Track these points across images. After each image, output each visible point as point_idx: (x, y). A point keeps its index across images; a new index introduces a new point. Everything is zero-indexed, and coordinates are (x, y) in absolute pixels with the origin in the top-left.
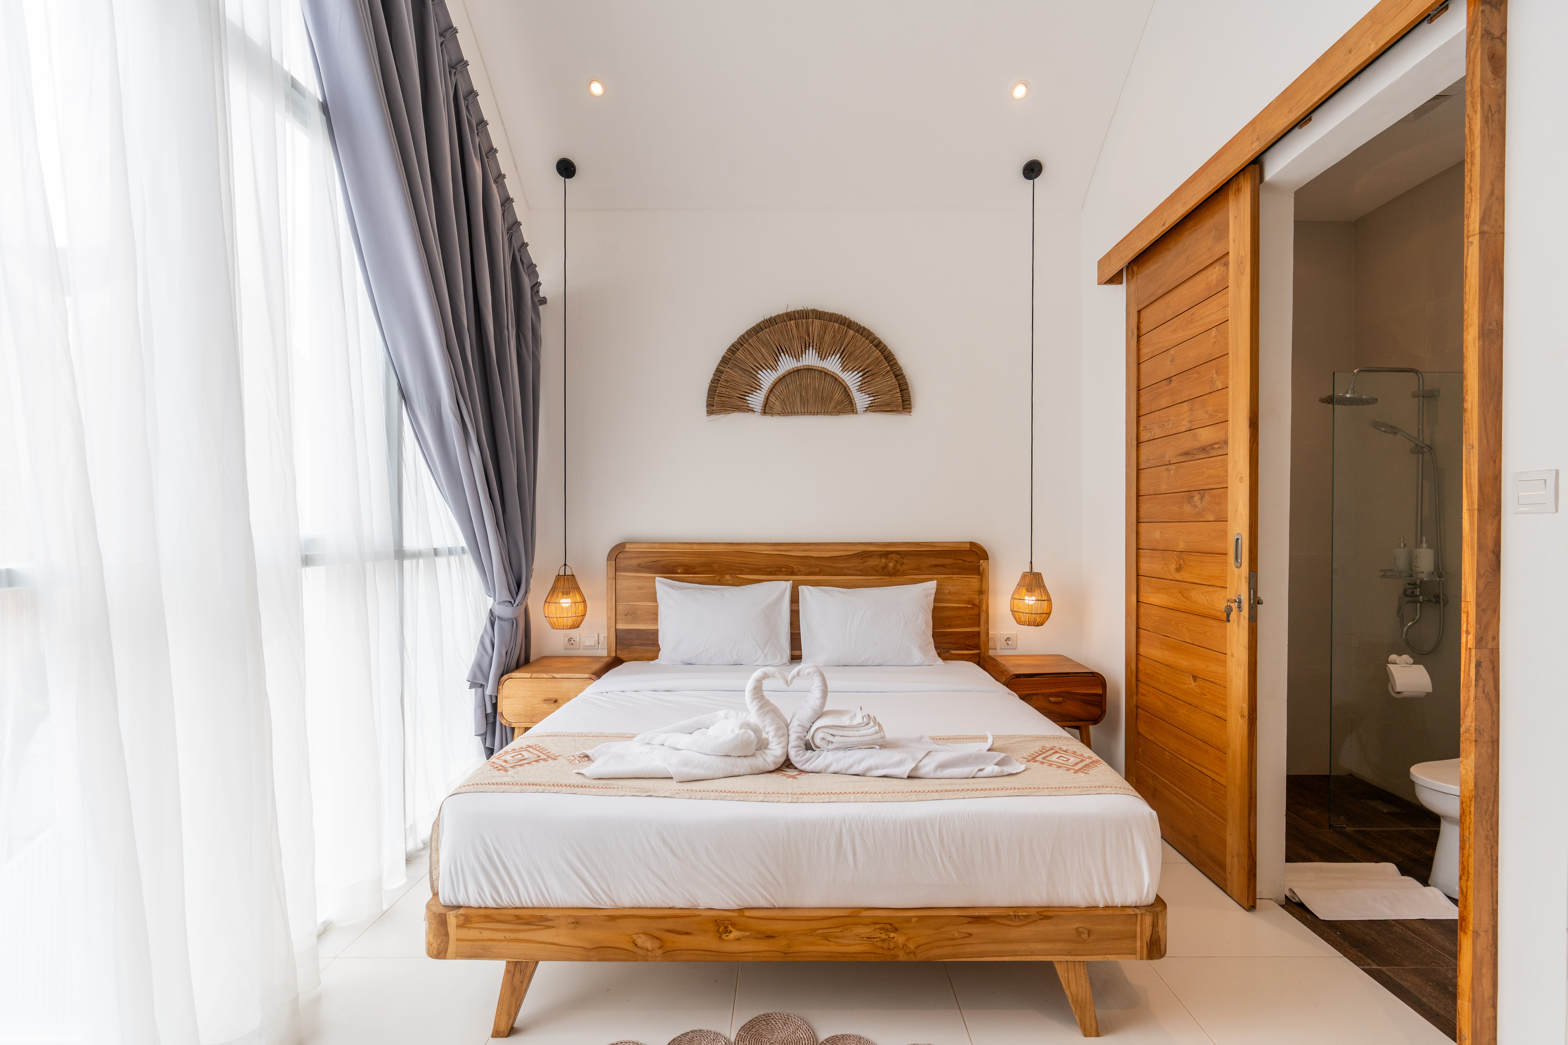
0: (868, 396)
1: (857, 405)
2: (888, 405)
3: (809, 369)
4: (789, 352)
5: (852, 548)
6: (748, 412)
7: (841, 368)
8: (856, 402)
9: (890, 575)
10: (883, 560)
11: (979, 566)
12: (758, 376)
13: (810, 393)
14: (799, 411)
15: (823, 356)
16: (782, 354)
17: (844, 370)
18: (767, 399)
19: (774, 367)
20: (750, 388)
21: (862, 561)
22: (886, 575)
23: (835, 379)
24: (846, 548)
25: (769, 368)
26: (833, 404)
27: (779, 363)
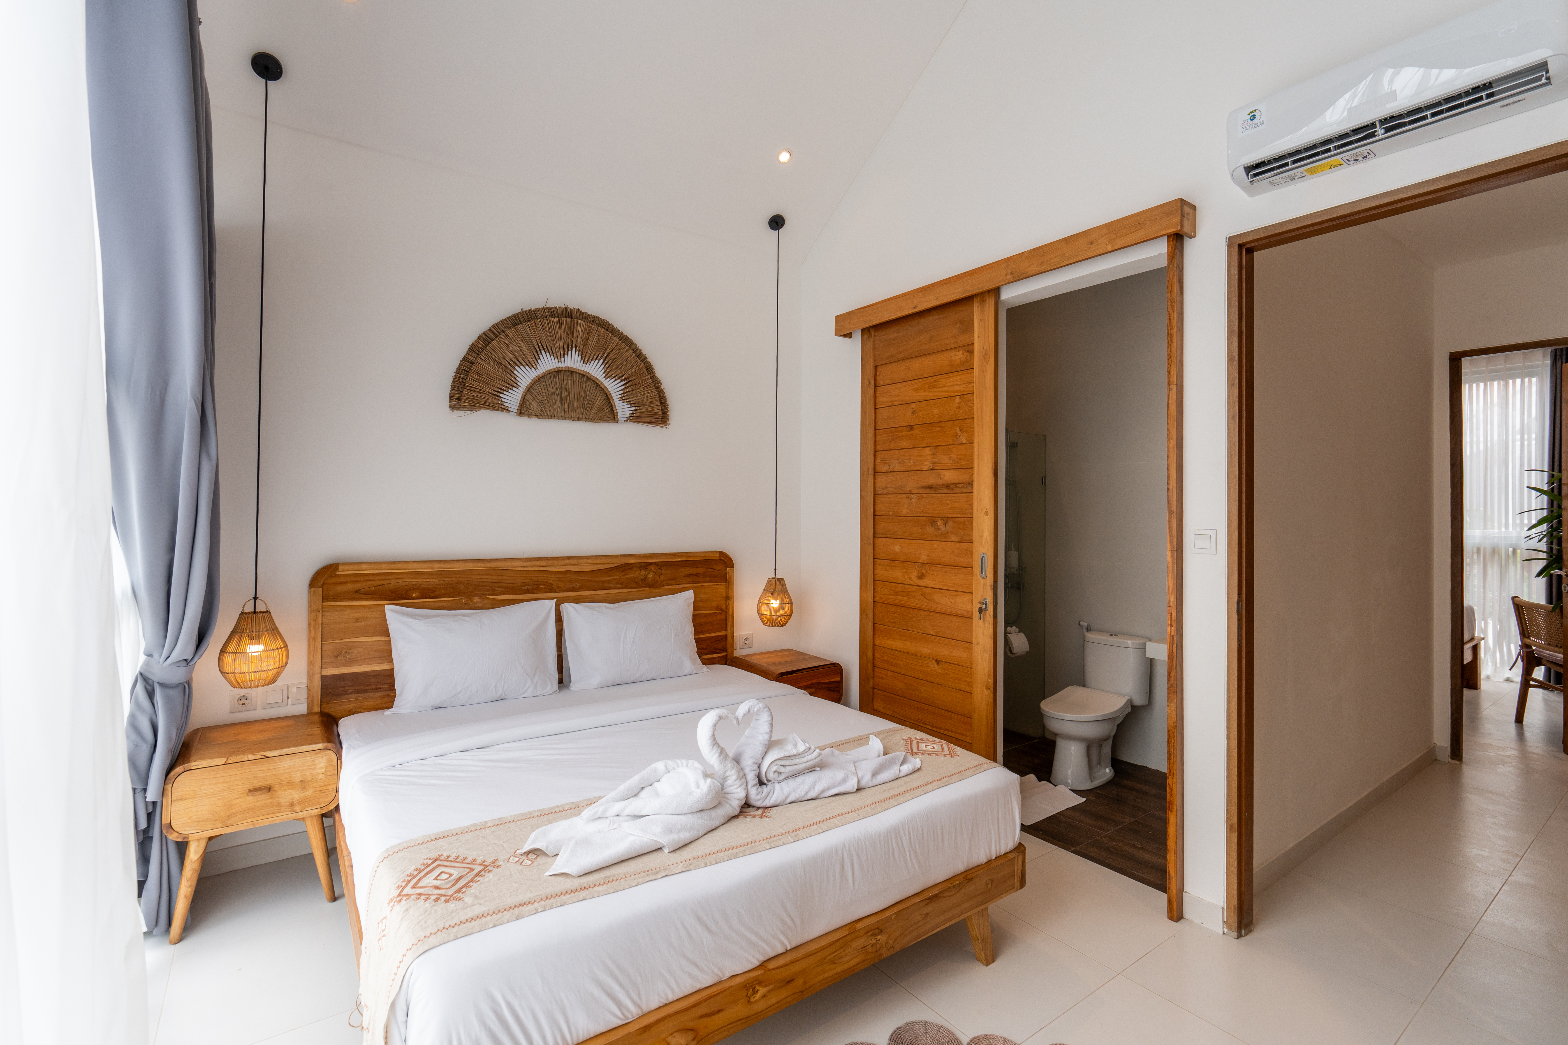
0: (629, 406)
1: (619, 414)
2: (648, 416)
3: (570, 372)
4: (550, 350)
5: (613, 561)
6: (502, 411)
7: (604, 375)
8: (618, 411)
9: (650, 586)
10: (643, 572)
11: (726, 574)
12: (515, 372)
13: (571, 396)
14: (560, 415)
15: (586, 360)
16: (543, 352)
17: (607, 377)
18: (524, 398)
19: (534, 365)
20: (505, 384)
21: (623, 574)
22: (645, 587)
23: (597, 385)
24: (607, 561)
25: (527, 365)
26: (594, 411)
27: (539, 361)
